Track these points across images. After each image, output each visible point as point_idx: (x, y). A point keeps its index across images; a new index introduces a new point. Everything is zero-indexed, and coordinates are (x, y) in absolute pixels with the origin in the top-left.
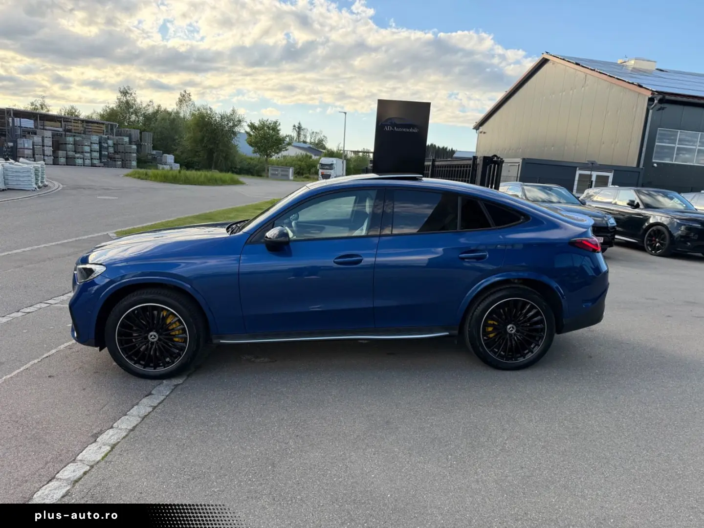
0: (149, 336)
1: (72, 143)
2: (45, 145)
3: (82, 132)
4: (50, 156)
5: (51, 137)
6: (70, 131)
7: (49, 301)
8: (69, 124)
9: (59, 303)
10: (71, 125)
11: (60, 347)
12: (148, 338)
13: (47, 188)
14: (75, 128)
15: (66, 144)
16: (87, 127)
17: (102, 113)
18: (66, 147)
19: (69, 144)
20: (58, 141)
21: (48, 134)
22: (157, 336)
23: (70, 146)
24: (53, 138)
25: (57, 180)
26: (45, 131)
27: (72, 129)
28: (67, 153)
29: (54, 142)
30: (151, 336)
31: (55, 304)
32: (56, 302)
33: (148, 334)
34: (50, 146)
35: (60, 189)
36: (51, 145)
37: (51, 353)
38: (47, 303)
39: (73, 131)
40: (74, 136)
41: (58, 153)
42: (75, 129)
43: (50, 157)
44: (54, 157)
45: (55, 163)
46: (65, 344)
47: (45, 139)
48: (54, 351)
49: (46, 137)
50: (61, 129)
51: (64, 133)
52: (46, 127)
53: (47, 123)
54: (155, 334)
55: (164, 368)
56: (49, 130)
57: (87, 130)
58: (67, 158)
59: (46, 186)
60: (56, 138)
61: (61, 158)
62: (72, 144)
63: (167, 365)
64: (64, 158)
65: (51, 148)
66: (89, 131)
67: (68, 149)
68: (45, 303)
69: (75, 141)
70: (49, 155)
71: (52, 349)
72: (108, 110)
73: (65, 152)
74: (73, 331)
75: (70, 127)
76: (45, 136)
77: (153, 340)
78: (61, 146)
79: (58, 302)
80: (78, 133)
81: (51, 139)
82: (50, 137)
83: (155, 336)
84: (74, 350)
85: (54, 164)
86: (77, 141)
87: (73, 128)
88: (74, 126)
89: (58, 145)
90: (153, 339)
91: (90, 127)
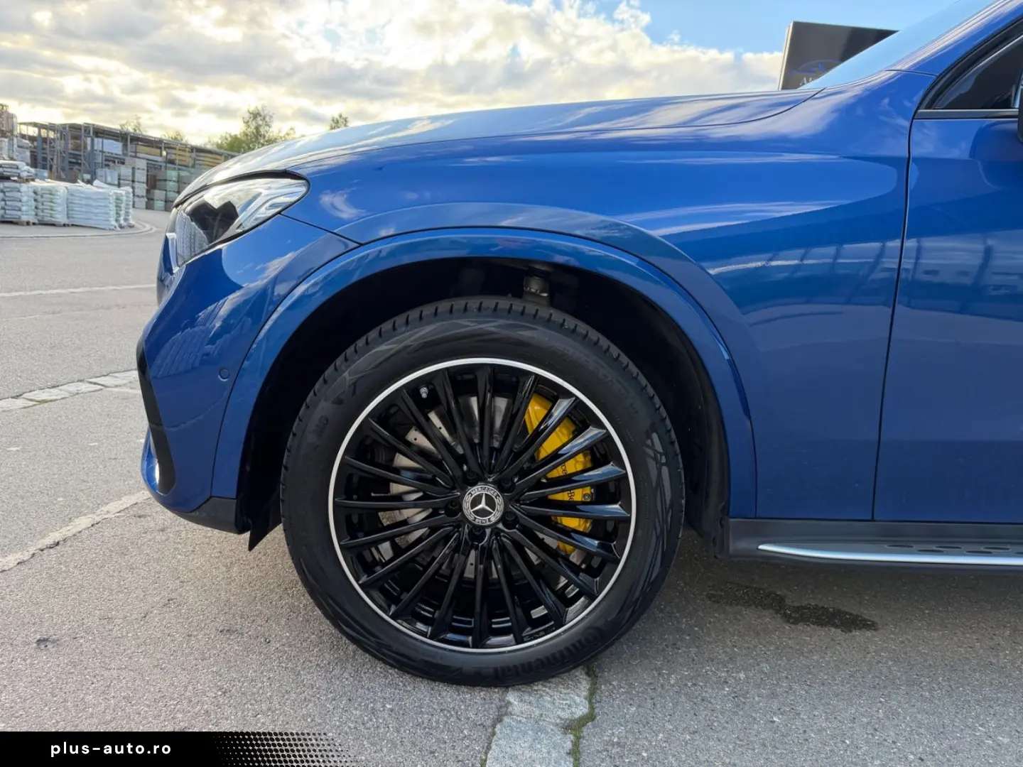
0: (468, 499)
1: (174, 179)
2: (136, 180)
3: (190, 165)
4: (143, 197)
5: (146, 168)
6: (172, 162)
7: (102, 380)
8: (173, 151)
9: (125, 385)
10: (175, 154)
11: (105, 509)
12: (461, 509)
13: (133, 229)
14: (181, 158)
15: (166, 180)
16: (198, 158)
17: (220, 142)
18: (166, 185)
19: (170, 181)
20: (155, 176)
21: (142, 164)
22: (499, 501)
23: (171, 183)
24: (148, 171)
25: (148, 222)
26: (137, 159)
27: (175, 159)
28: (166, 195)
29: (149, 177)
30: (476, 501)
31: (117, 386)
32: (116, 383)
33: (464, 491)
34: (143, 183)
35: (153, 231)
36: (145, 180)
37: (74, 531)
38: (95, 383)
39: (177, 162)
40: (179, 169)
41: (153, 193)
42: (179, 160)
43: (142, 199)
44: (148, 199)
45: (149, 206)
46: (124, 499)
47: (137, 171)
48: (83, 522)
49: (139, 169)
50: (159, 159)
51: (164, 165)
52: (139, 155)
53: (141, 148)
54: (492, 491)
55: (519, 640)
56: (144, 158)
57: (197, 162)
58: (166, 202)
59: (131, 227)
60: (153, 172)
61: (157, 200)
62: (174, 181)
63: (528, 631)
64: (162, 201)
65: (145, 185)
66: (200, 165)
67: (168, 189)
68: (91, 383)
69: (179, 176)
70: (140, 195)
71: (80, 514)
72: (229, 139)
73: (164, 192)
74: (148, 456)
75: (173, 157)
76: (137, 167)
77: (479, 520)
78: (158, 183)
79: (124, 382)
80: (185, 166)
81: (145, 172)
82: (144, 169)
83: (490, 502)
84: (152, 524)
85: (147, 208)
86: (183, 177)
87: (178, 158)
88: (179, 155)
89: (153, 182)
90: (483, 513)
91: (202, 158)
